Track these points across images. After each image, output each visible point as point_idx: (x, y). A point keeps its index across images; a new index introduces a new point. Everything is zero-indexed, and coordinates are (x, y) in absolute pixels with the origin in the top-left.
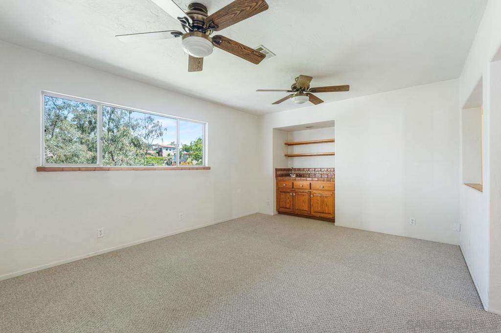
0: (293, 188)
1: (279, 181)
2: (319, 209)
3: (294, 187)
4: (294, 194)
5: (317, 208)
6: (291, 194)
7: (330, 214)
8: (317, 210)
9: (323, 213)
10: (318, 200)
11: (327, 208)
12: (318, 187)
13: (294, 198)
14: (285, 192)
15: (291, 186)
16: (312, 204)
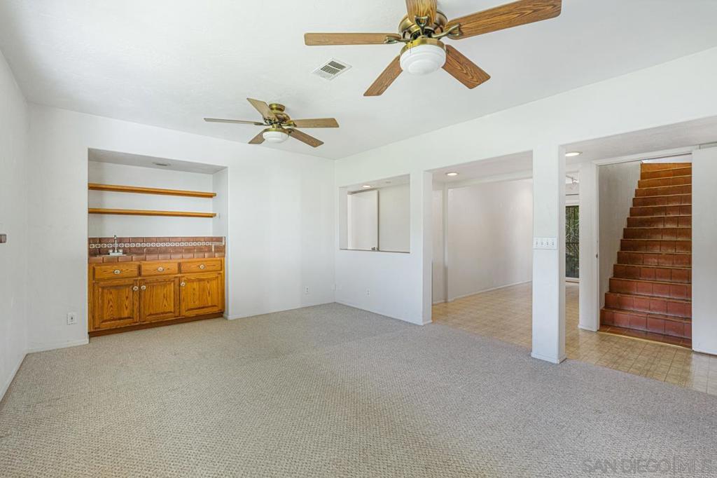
0: (140, 274)
1: (99, 264)
2: (197, 304)
3: (143, 273)
4: (144, 287)
5: (191, 301)
6: (136, 288)
7: (215, 306)
8: (192, 306)
9: (203, 308)
10: (194, 289)
11: (209, 298)
12: (193, 267)
13: (142, 294)
14: (117, 287)
15: (136, 273)
16: (182, 297)
